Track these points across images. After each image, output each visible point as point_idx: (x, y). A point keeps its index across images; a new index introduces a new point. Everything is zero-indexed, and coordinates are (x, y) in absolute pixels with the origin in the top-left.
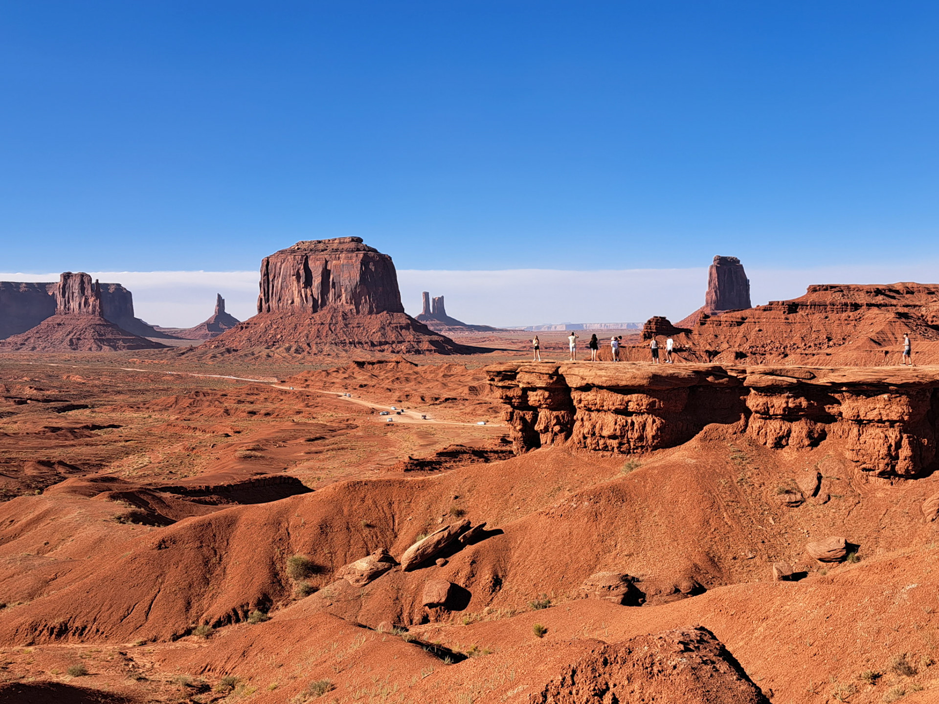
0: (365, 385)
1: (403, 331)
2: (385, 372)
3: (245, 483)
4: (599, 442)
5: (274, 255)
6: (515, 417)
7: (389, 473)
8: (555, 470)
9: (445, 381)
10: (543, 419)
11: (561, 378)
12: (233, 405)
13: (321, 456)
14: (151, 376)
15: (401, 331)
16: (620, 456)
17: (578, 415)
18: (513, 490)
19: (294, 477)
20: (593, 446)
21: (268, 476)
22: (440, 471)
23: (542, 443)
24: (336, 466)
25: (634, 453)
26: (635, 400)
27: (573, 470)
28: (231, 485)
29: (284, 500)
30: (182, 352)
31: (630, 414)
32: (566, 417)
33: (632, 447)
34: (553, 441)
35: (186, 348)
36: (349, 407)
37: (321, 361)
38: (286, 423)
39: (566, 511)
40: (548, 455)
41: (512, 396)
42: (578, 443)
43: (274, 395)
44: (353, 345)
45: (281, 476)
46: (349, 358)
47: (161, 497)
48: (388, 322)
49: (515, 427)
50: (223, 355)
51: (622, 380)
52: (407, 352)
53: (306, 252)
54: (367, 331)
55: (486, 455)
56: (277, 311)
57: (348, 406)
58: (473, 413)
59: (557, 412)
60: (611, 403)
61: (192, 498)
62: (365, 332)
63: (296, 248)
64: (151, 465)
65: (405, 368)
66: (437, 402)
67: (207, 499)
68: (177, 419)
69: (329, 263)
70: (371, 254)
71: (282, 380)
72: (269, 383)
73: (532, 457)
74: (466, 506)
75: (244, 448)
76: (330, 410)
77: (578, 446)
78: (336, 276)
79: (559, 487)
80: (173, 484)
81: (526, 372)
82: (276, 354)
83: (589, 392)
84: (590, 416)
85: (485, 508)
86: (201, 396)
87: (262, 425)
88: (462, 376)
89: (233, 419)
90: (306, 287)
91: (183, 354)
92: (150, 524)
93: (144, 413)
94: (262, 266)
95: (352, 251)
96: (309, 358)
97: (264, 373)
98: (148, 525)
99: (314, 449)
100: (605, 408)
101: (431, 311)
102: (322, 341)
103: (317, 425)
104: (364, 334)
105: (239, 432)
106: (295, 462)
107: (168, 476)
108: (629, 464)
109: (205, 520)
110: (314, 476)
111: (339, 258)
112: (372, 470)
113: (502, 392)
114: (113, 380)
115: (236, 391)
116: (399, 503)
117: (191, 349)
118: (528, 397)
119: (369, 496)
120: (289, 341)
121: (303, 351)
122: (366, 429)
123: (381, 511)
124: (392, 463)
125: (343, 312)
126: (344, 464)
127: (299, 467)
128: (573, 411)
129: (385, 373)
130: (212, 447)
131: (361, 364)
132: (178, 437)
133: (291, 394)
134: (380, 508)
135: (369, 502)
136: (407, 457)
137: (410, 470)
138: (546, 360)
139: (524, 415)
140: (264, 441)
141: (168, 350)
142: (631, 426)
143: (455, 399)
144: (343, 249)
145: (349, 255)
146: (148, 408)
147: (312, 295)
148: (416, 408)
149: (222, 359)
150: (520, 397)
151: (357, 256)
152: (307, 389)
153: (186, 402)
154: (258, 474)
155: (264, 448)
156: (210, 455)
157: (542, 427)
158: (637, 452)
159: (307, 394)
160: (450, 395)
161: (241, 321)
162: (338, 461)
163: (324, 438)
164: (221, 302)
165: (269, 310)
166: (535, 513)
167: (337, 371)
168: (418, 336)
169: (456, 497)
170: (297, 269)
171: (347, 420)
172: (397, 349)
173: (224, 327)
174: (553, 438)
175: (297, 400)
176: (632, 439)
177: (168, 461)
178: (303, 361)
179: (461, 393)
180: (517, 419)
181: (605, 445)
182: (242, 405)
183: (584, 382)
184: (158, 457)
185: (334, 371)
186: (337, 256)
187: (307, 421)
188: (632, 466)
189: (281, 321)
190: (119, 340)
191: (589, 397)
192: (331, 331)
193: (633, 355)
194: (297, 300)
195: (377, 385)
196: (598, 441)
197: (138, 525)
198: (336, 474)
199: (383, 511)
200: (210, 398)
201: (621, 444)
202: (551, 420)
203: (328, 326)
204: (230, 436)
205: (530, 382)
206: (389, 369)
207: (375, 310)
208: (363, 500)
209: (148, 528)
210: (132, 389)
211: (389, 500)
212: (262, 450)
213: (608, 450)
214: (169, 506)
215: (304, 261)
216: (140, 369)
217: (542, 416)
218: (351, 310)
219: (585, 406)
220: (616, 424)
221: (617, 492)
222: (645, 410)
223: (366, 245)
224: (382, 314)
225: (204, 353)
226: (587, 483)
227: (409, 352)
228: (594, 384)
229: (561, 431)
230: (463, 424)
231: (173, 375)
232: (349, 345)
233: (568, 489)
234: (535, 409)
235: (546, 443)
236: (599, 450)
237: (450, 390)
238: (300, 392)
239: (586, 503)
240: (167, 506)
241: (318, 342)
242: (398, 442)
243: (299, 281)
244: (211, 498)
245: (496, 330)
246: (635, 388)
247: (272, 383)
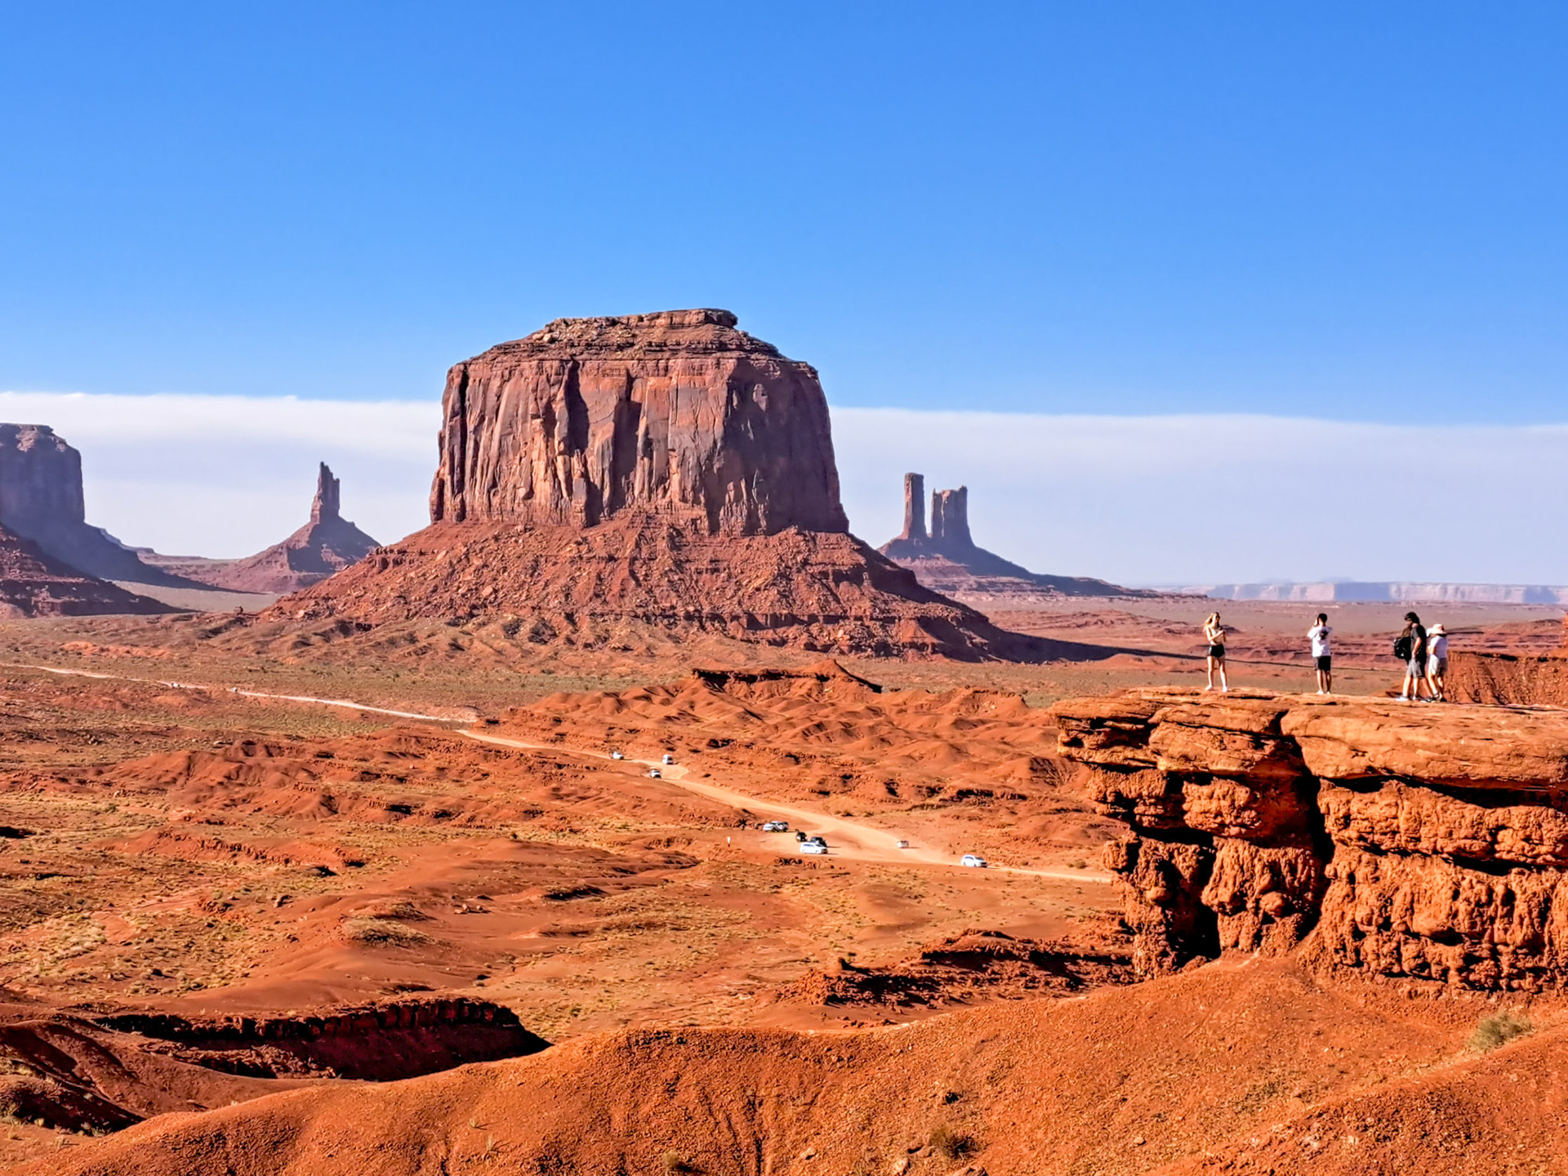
0: (726, 742)
1: (844, 585)
2: (783, 704)
3: (356, 1015)
4: (1403, 949)
5: (483, 356)
6: (1142, 860)
7: (781, 1004)
8: (1262, 1030)
9: (960, 740)
10: (1228, 870)
11: (1289, 749)
12: (346, 784)
13: (587, 945)
14: (125, 691)
15: (837, 586)
16: (1467, 997)
17: (1340, 863)
18: (1128, 1085)
19: (500, 1004)
20: (1383, 962)
21: (426, 997)
22: (932, 1007)
23: (1222, 943)
24: (627, 976)
25: (1510, 989)
26: (1517, 826)
27: (1318, 1034)
28: (318, 1019)
29: (441, 1077)
30: (213, 625)
31: (1502, 868)
32: (1300, 867)
33: (1506, 970)
34: (1257, 938)
35: (226, 616)
36: (675, 802)
37: (604, 666)
38: (493, 844)
39: (1287, 1161)
40: (1240, 983)
41: (1133, 795)
42: (1337, 951)
43: (463, 759)
44: (696, 624)
45: (461, 1001)
46: (685, 659)
47: (110, 1046)
48: (799, 558)
49: (1141, 892)
50: (327, 640)
51: (1477, 761)
52: (851, 648)
53: (574, 351)
54: (739, 584)
55: (1071, 967)
56: (485, 518)
57: (673, 800)
58: (1040, 839)
59: (1273, 851)
60: (1442, 830)
61: (203, 1053)
62: (732, 587)
63: (547, 338)
64: (104, 949)
65: (844, 697)
66: (935, 800)
67: (247, 1056)
68: (188, 818)
69: (637, 383)
70: (760, 360)
71: (490, 717)
72: (452, 725)
73: (1189, 988)
74: (982, 1127)
75: (370, 911)
76: (621, 809)
77: (1337, 959)
78: (654, 422)
79: (1272, 1085)
80: (152, 1008)
81: (1180, 724)
82: (476, 643)
83: (1376, 795)
84: (1376, 869)
85: (1040, 1135)
86: (260, 755)
87: (426, 845)
88: (1012, 725)
89: (346, 824)
90: (568, 452)
91: (216, 632)
92: (64, 1126)
93: (97, 797)
94: (449, 386)
95: (706, 351)
96: (569, 656)
97: (440, 696)
98: (57, 1129)
99: (567, 922)
100: (1424, 845)
101: (929, 530)
102: (607, 609)
103: (581, 852)
104: (729, 593)
105: (359, 864)
106: (511, 959)
107: (149, 983)
108: (1494, 1024)
109: (207, 1124)
110: (564, 1003)
111: (666, 369)
112: (730, 994)
113: (1104, 781)
114: (18, 701)
115: (359, 742)
116: (779, 1104)
117: (240, 619)
118: (1183, 800)
119: (688, 1077)
120: (517, 605)
121: (555, 635)
122: (718, 870)
123: (724, 1125)
124: (790, 977)
125: (672, 526)
126: (650, 970)
127: (524, 973)
128: (1323, 850)
129: (784, 709)
130: (280, 904)
131: (715, 680)
132: (188, 871)
133: (513, 759)
134: (720, 1117)
135: (689, 1095)
136: (836, 960)
137: (842, 1001)
138: (1246, 690)
139: (1171, 856)
140: (428, 894)
141: (175, 620)
142: (1504, 903)
143: (989, 794)
144: (678, 344)
145: (697, 362)
146: (108, 784)
147: (585, 475)
148: (869, 815)
149: (324, 650)
150: (1159, 800)
151: (718, 364)
152: (559, 747)
153: (215, 771)
154: (403, 988)
155: (427, 912)
156: (273, 926)
157: (1225, 895)
158: (1520, 987)
159: (563, 761)
160: (972, 782)
161: (385, 543)
162: (633, 961)
163: (597, 891)
164: (329, 486)
165: (462, 516)
166: (1188, 1162)
167: (647, 698)
168: (885, 602)
169: (951, 1098)
170: (545, 400)
171: (669, 842)
172: (823, 640)
173: (335, 559)
174: (1260, 930)
175: (529, 777)
176: (1506, 944)
177: (151, 941)
178: (552, 664)
179: (1005, 777)
180: (1147, 867)
181: (1419, 961)
182: (375, 784)
183: (1359, 765)
184: (126, 925)
185: (637, 698)
186: (662, 363)
187: (554, 840)
188: (1503, 1030)
189: (494, 546)
190: (40, 585)
191: (1375, 808)
192: (637, 580)
193: (1540, 683)
194: (543, 489)
195: (761, 744)
196: (1398, 948)
197: (30, 1126)
198: (624, 998)
199: (730, 1127)
200: (282, 761)
201: (1470, 960)
202: (1253, 875)
203: (625, 564)
204: (332, 874)
205: (1191, 755)
206: (796, 698)
207: (763, 523)
208: (671, 1090)
209: (58, 1135)
210: (68, 727)
211: (749, 1093)
212: (419, 918)
213: (1429, 978)
214: (129, 1074)
215: (566, 377)
216: (93, 670)
217: (1227, 861)
218: (694, 521)
219: (1361, 838)
220: (1456, 895)
221: (1450, 1111)
222: (1549, 857)
223: (745, 335)
224: (782, 534)
225: (277, 632)
226: (1360, 1075)
227: (857, 648)
228: (1390, 771)
229: (1284, 911)
230: (1006, 869)
231: (182, 691)
232: (683, 623)
233: (1297, 1091)
234: (1203, 839)
235: (1236, 944)
236: (1402, 974)
237: (974, 767)
238: (539, 754)
239: (1351, 1139)
240: (125, 1073)
241: (598, 611)
242: (814, 913)
243: (549, 435)
244: (259, 1055)
245: (1122, 593)
246: (1520, 788)
247: (462, 726)
